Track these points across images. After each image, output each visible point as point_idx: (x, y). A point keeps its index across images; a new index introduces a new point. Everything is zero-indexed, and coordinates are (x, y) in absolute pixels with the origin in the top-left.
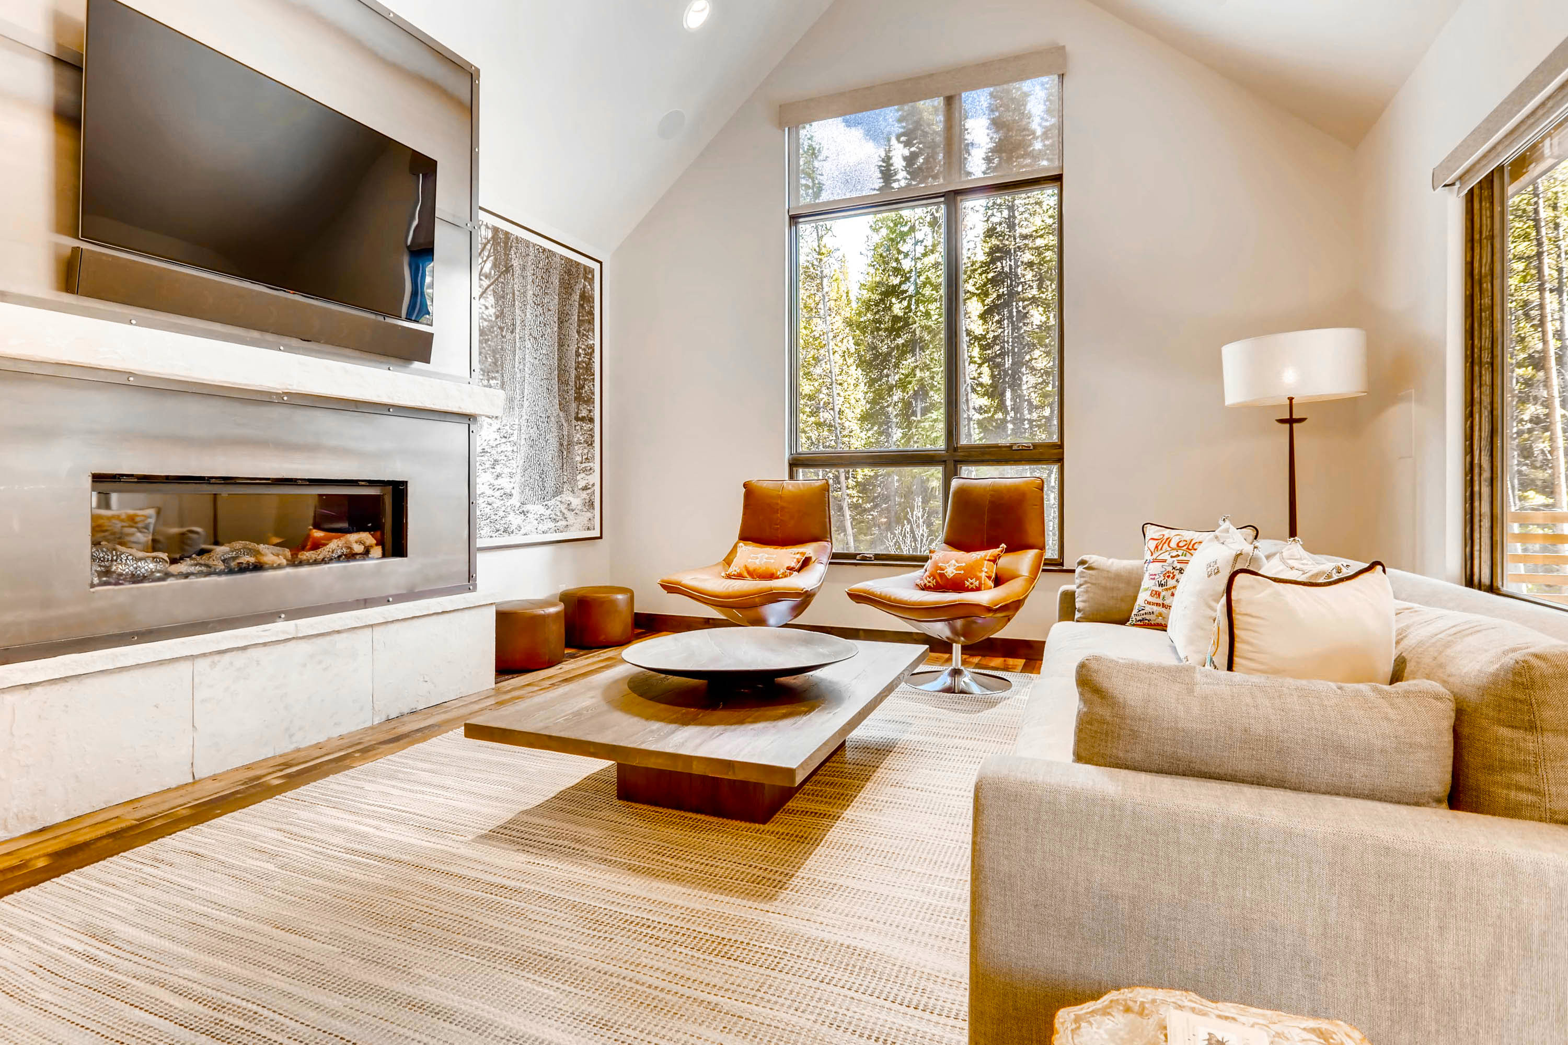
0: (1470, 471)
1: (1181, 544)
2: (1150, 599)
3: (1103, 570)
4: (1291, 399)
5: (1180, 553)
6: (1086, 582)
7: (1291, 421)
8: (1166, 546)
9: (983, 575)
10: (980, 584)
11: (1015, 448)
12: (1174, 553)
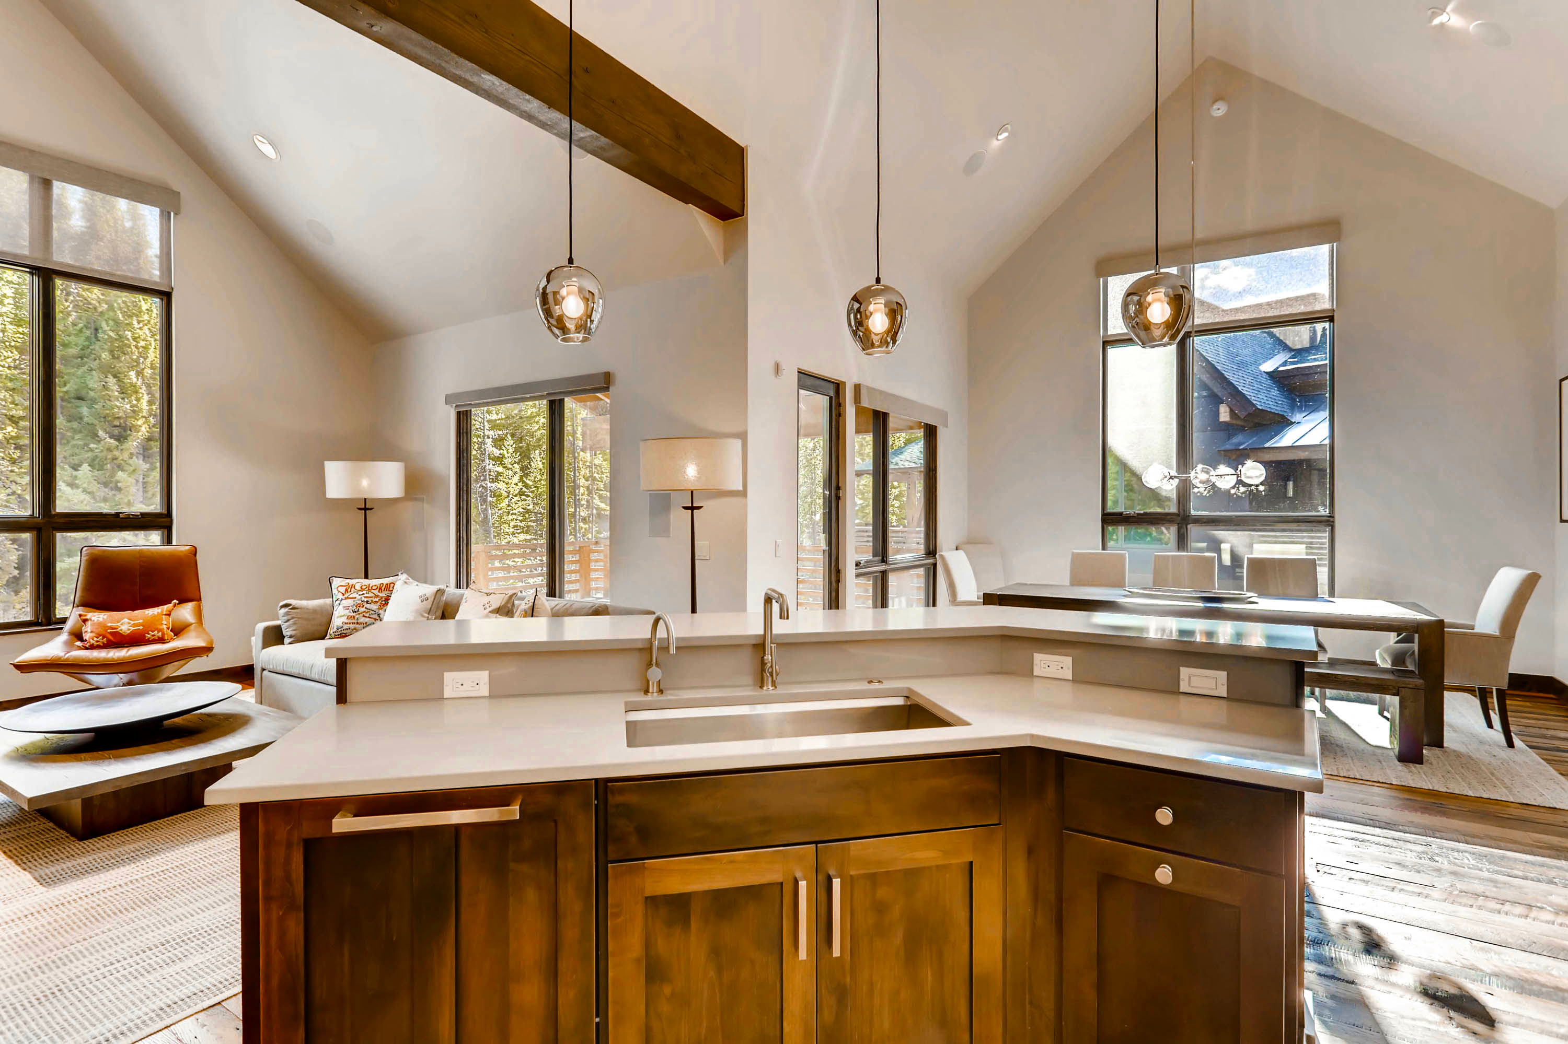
0: (459, 540)
1: (364, 587)
2: (346, 621)
3: (304, 608)
4: (365, 499)
5: (364, 592)
6: (293, 618)
7: (365, 509)
8: (353, 589)
9: (165, 627)
10: (163, 634)
11: (121, 516)
12: (361, 593)
